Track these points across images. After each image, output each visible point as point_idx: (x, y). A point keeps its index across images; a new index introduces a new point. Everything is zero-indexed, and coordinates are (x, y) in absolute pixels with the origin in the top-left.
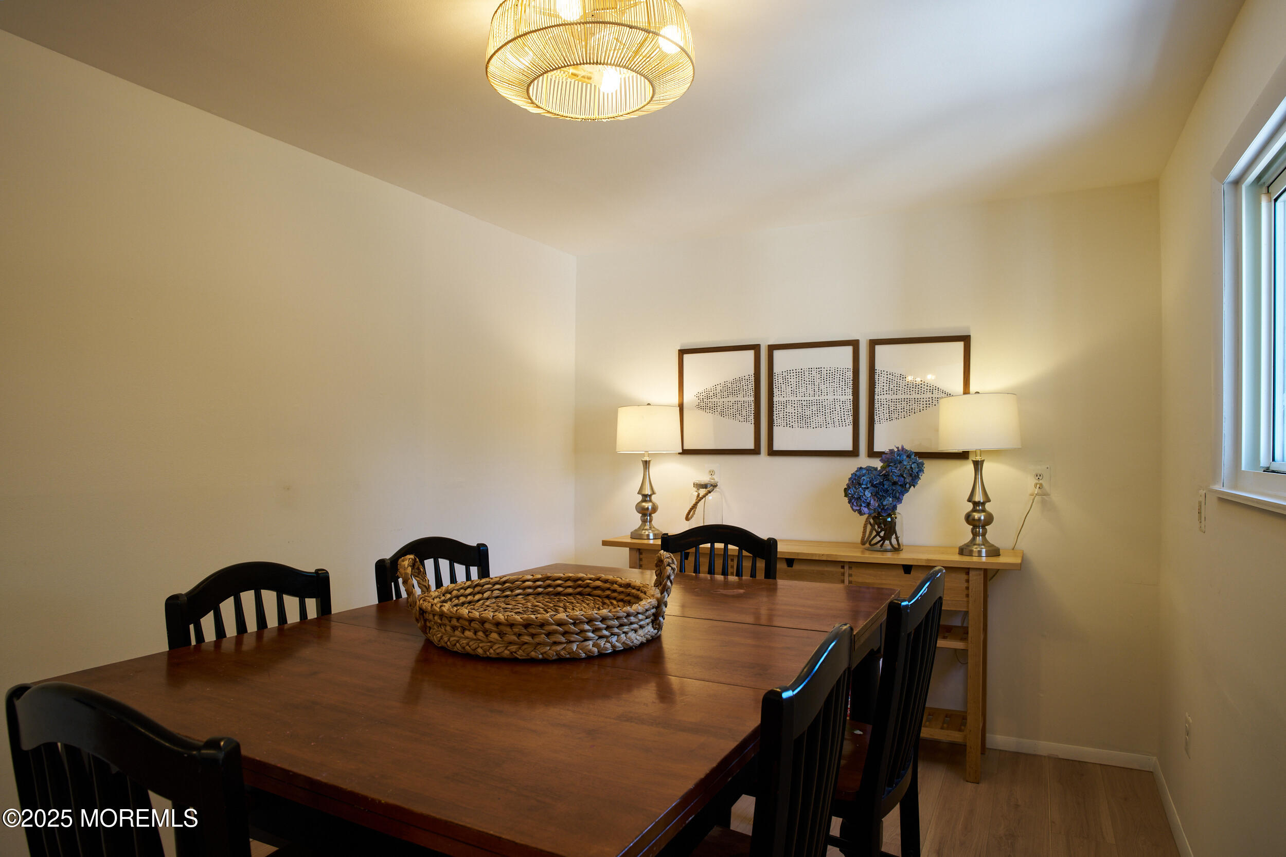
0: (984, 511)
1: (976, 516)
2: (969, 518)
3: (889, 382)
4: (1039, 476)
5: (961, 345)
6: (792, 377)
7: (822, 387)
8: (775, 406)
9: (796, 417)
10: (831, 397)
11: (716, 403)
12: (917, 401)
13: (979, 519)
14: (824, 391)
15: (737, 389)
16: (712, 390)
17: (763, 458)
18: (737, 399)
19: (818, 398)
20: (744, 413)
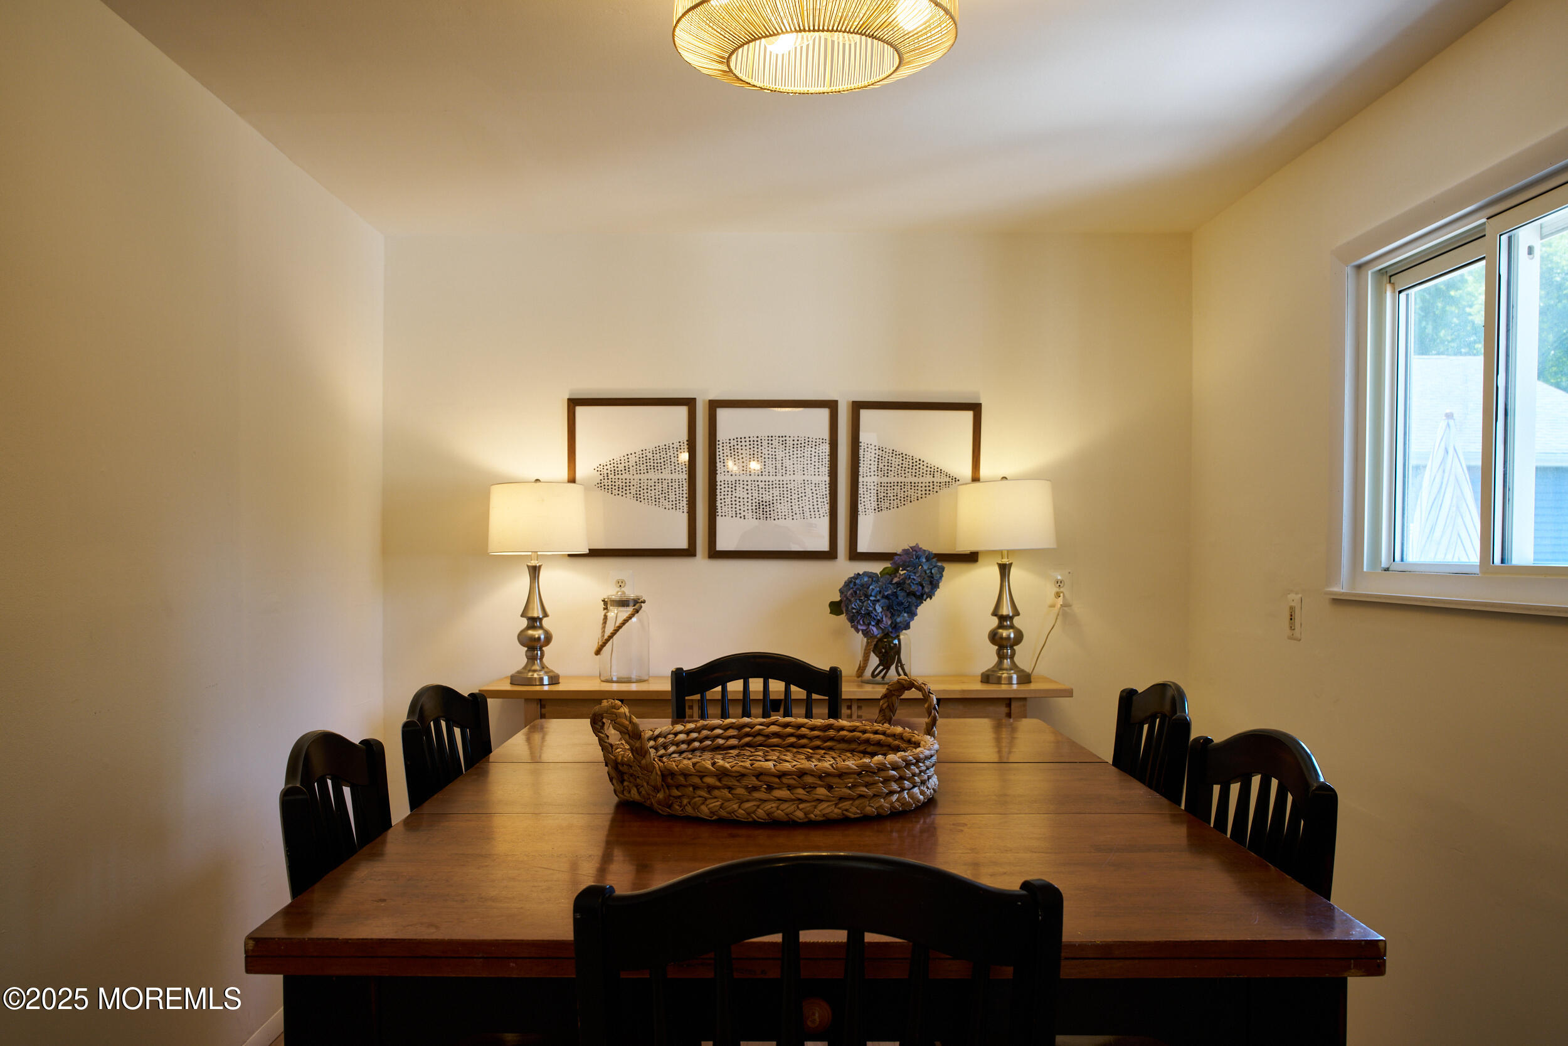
0: (1012, 627)
1: (1005, 633)
2: (994, 637)
3: (880, 459)
4: (1059, 583)
5: (969, 415)
6: (744, 448)
7: (787, 463)
8: (718, 487)
9: (750, 504)
10: (799, 477)
11: (628, 481)
12: (914, 485)
13: (1008, 638)
14: (790, 468)
15: (662, 461)
16: (623, 462)
17: (701, 562)
18: (660, 476)
19: (781, 478)
20: (672, 496)
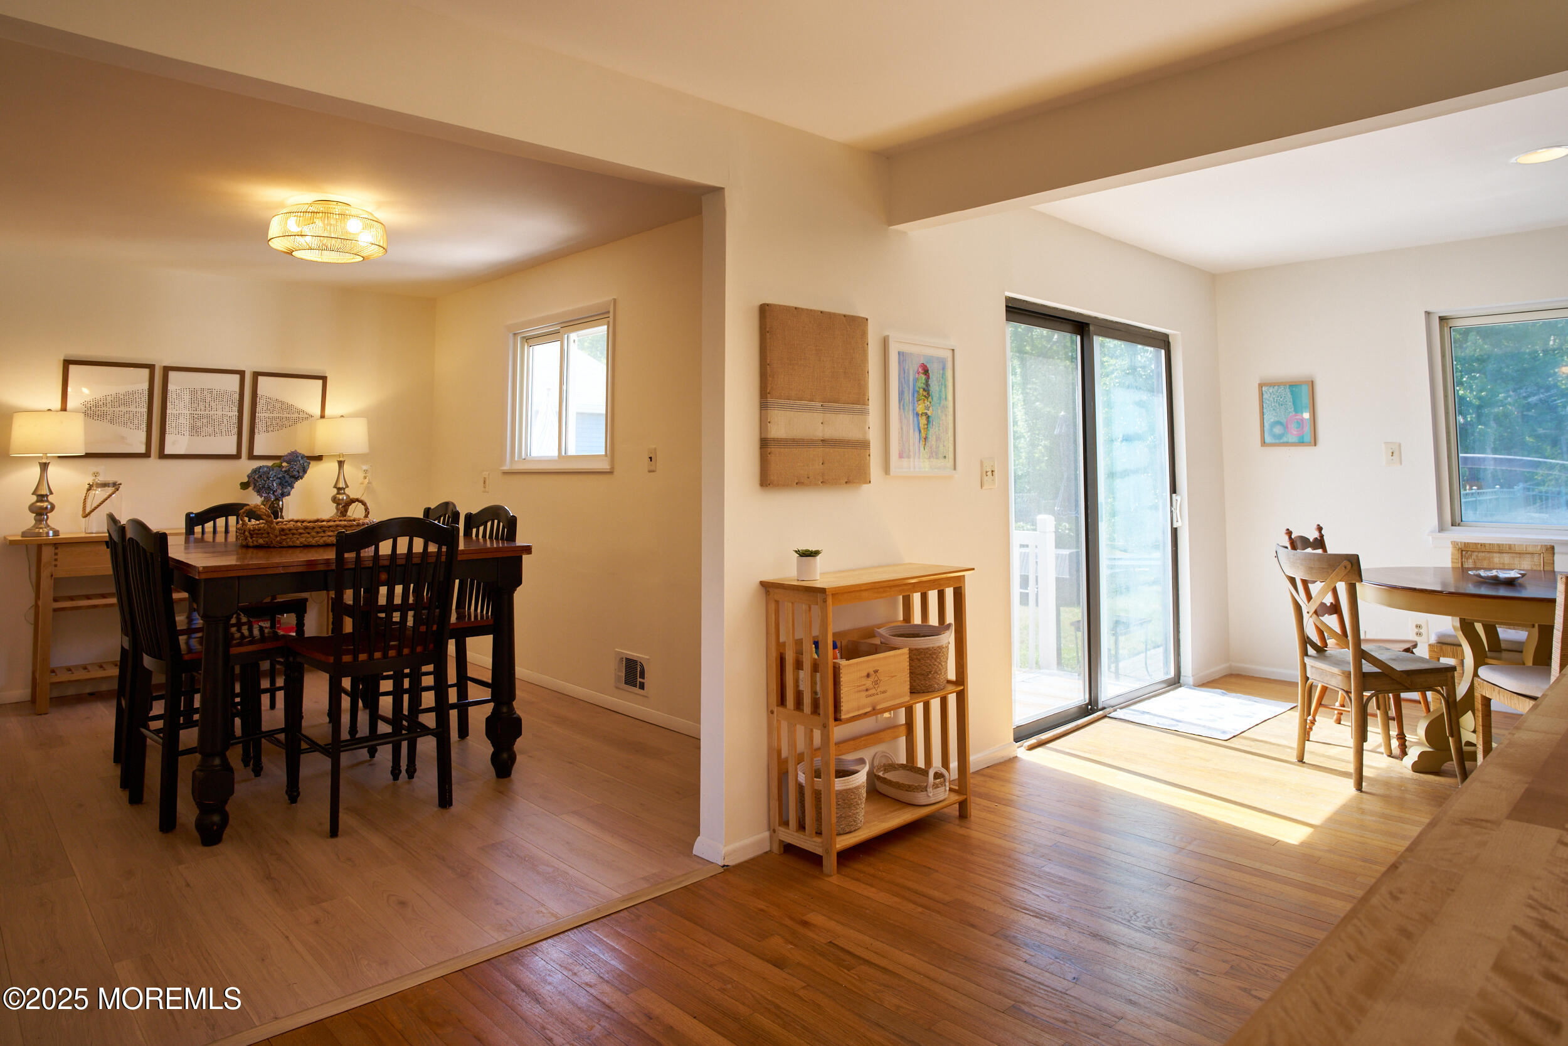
0: (345, 494)
1: (341, 497)
2: (334, 499)
3: (268, 404)
4: (366, 471)
5: (320, 382)
6: (185, 394)
7: (212, 404)
8: (168, 417)
9: (188, 427)
10: (220, 413)
11: (105, 412)
12: (288, 418)
13: (343, 499)
14: (214, 407)
15: (130, 400)
17: (153, 461)
18: (129, 409)
19: (209, 413)
20: (136, 422)
